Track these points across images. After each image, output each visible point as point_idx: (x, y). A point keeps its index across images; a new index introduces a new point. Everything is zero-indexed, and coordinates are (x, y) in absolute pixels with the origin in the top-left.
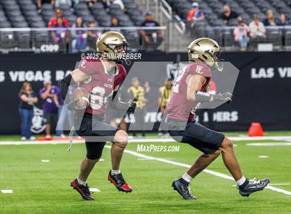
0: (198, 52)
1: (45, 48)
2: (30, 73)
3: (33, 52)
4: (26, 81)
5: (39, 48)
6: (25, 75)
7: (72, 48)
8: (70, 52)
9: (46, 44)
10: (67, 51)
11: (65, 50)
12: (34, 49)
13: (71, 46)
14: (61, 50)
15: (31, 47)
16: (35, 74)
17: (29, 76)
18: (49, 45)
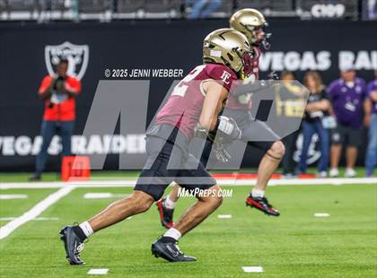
0: (221, 49)
1: (319, 11)
2: (293, 55)
3: (298, 18)
4: (285, 69)
5: (309, 9)
6: (283, 59)
7: (367, 11)
8: (364, 19)
9: (321, 4)
10: (360, 16)
11: (355, 13)
12: (299, 12)
13: (367, 6)
14: (349, 14)
15: (294, 8)
16: (301, 57)
17: (292, 61)
18: (326, 4)
